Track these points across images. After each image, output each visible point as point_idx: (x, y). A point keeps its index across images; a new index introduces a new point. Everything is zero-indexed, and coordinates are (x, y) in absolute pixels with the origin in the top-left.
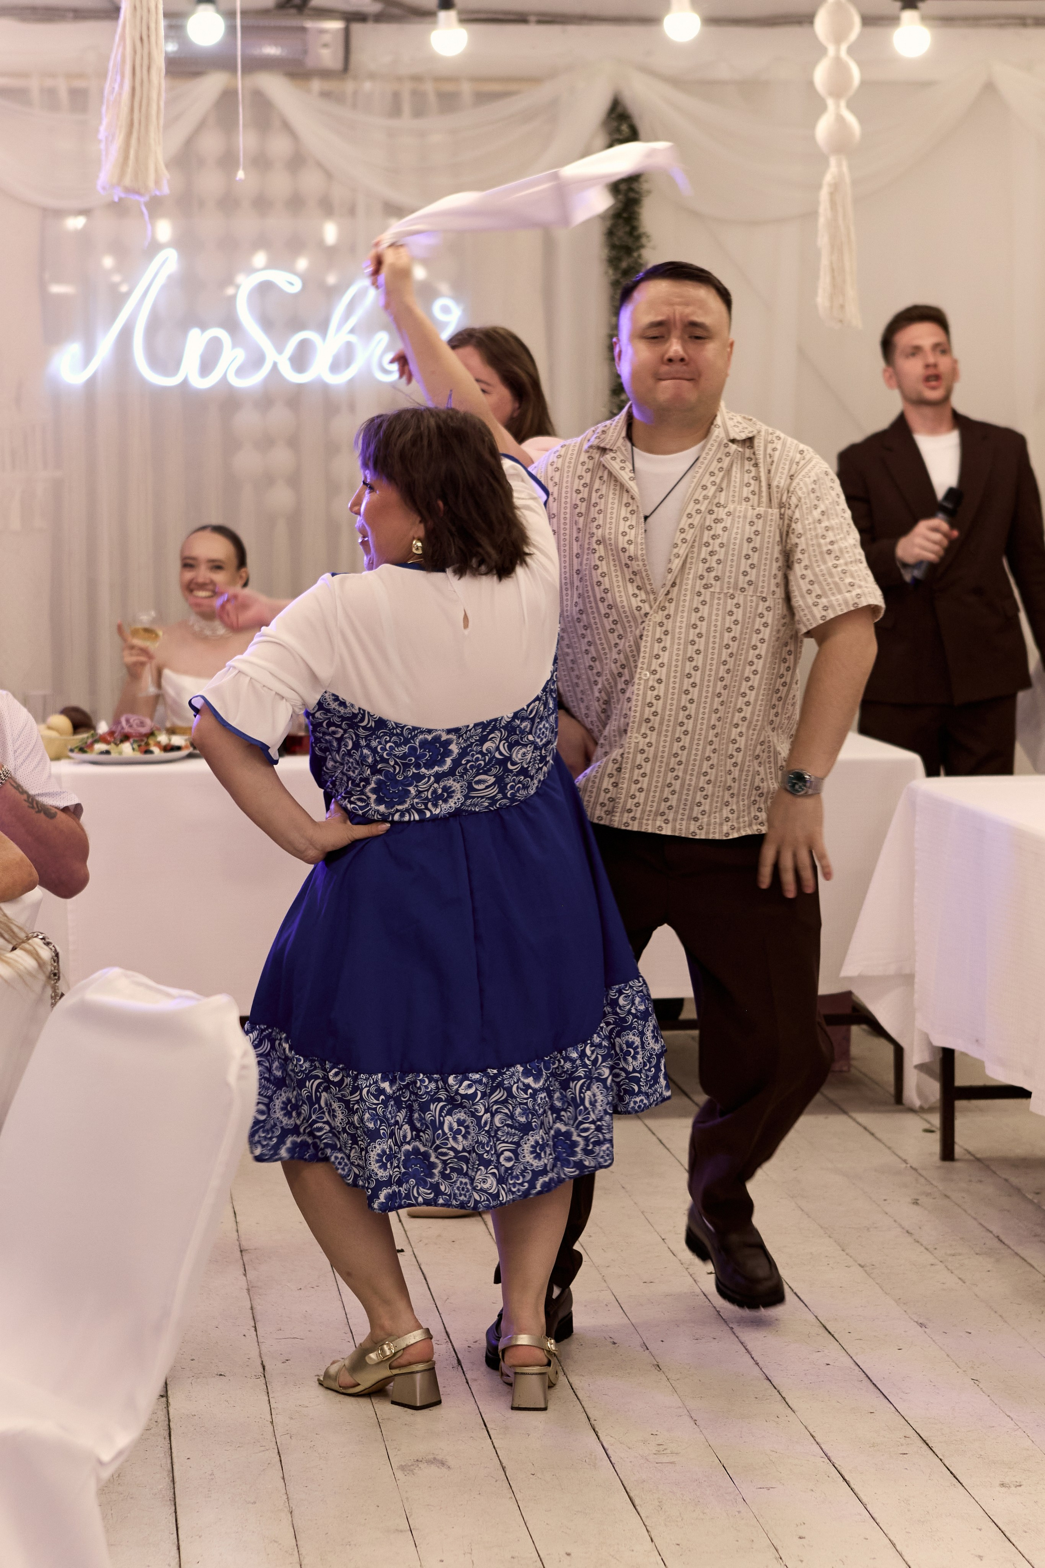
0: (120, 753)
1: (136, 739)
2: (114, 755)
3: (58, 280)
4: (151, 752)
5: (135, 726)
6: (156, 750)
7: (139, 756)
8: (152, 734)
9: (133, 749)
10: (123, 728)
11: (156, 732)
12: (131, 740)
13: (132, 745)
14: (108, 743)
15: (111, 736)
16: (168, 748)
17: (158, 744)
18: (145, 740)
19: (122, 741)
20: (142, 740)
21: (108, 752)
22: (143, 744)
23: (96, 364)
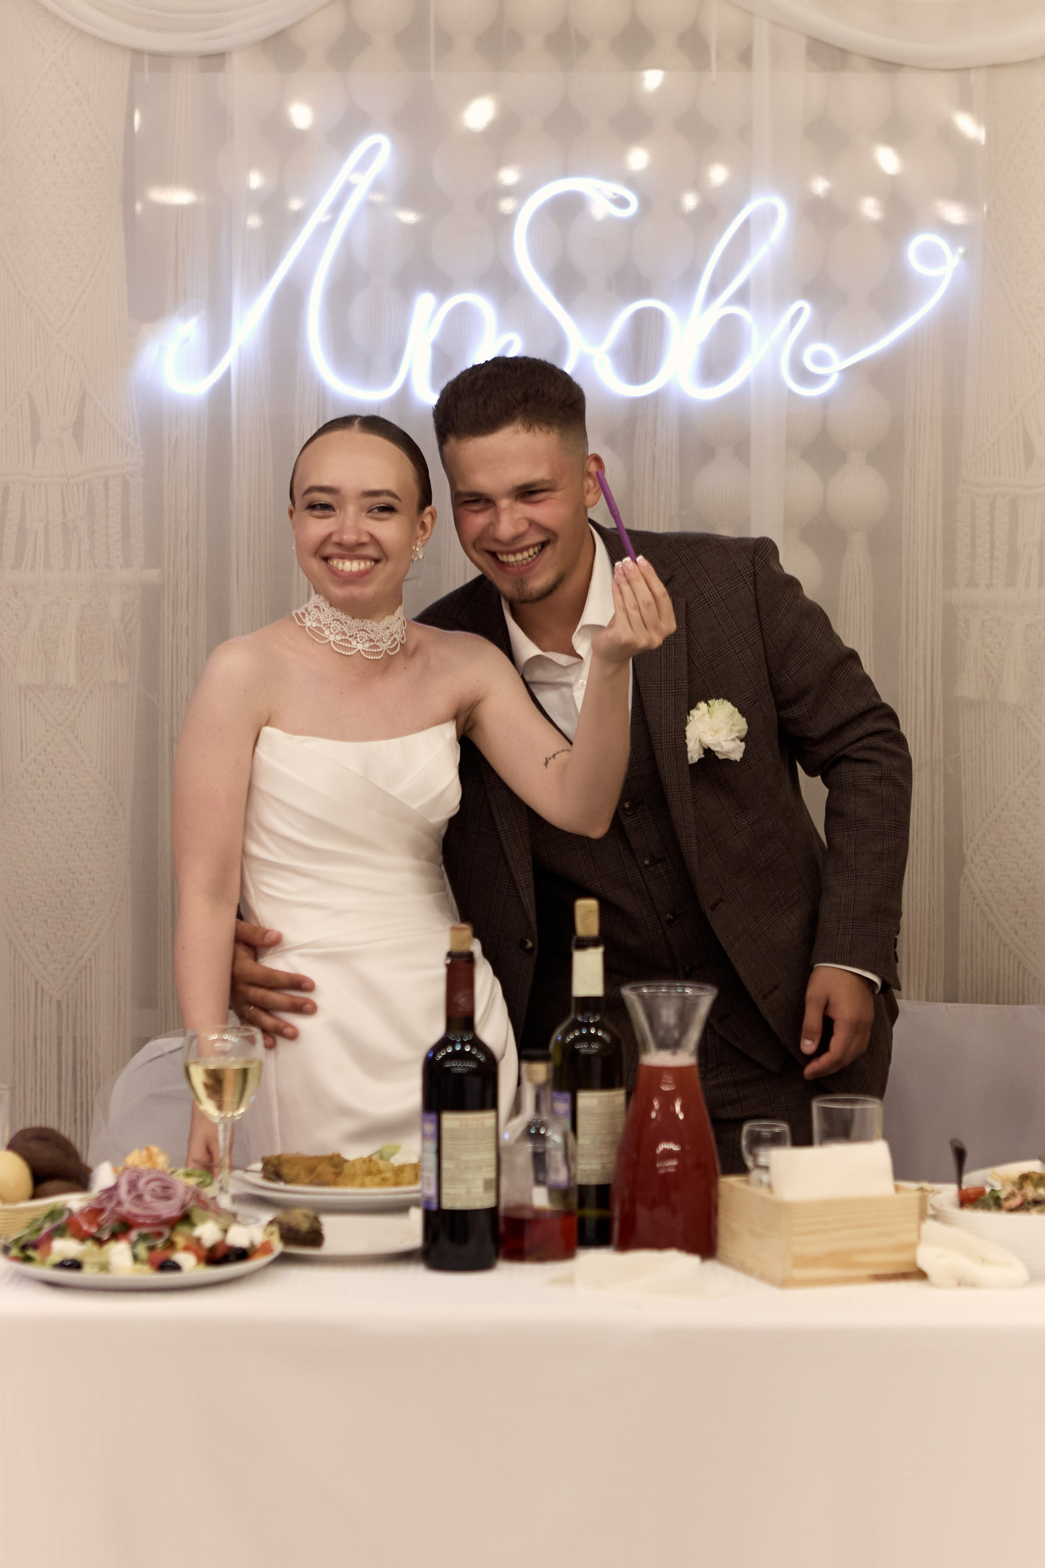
0: (104, 1267)
1: (145, 1230)
2: (88, 1274)
3: (167, 180)
4: (176, 1267)
5: (148, 1198)
6: (186, 1259)
7: (148, 1275)
8: (185, 1218)
9: (136, 1258)
10: (119, 1203)
11: (196, 1214)
12: (134, 1235)
13: (133, 1245)
14: (83, 1237)
15: (90, 1223)
16: (219, 1254)
17: (195, 1246)
18: (166, 1232)
19: (115, 1236)
20: (160, 1235)
21: (75, 1265)
22: (160, 1243)
23: (229, 360)
